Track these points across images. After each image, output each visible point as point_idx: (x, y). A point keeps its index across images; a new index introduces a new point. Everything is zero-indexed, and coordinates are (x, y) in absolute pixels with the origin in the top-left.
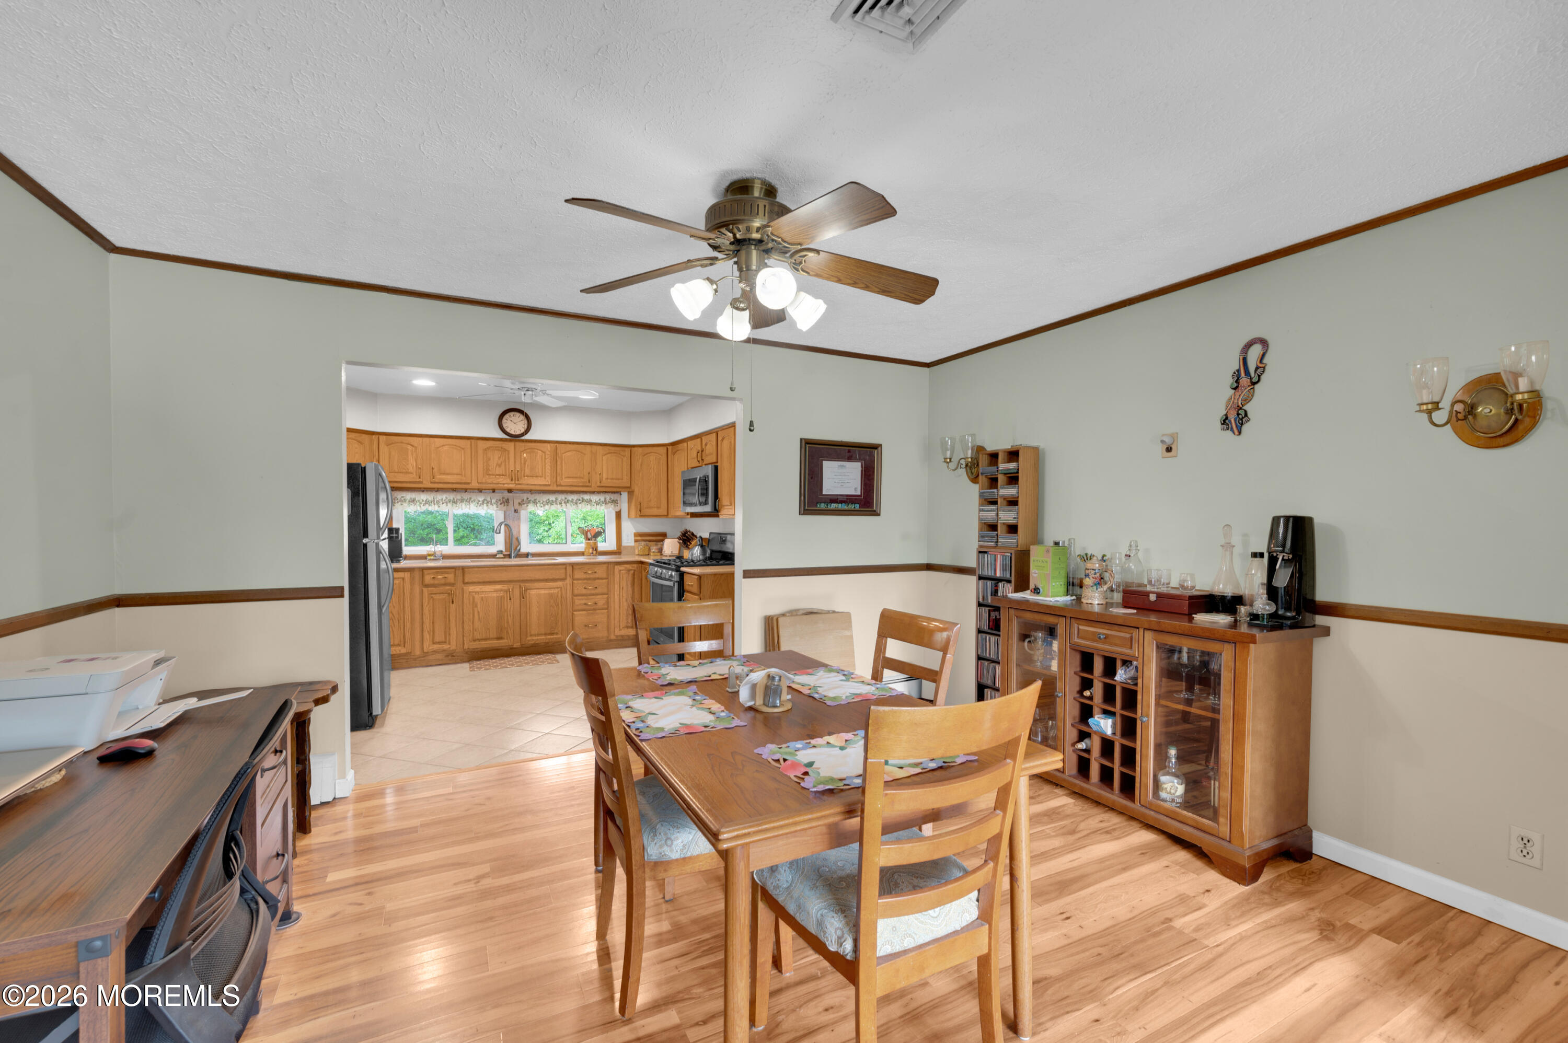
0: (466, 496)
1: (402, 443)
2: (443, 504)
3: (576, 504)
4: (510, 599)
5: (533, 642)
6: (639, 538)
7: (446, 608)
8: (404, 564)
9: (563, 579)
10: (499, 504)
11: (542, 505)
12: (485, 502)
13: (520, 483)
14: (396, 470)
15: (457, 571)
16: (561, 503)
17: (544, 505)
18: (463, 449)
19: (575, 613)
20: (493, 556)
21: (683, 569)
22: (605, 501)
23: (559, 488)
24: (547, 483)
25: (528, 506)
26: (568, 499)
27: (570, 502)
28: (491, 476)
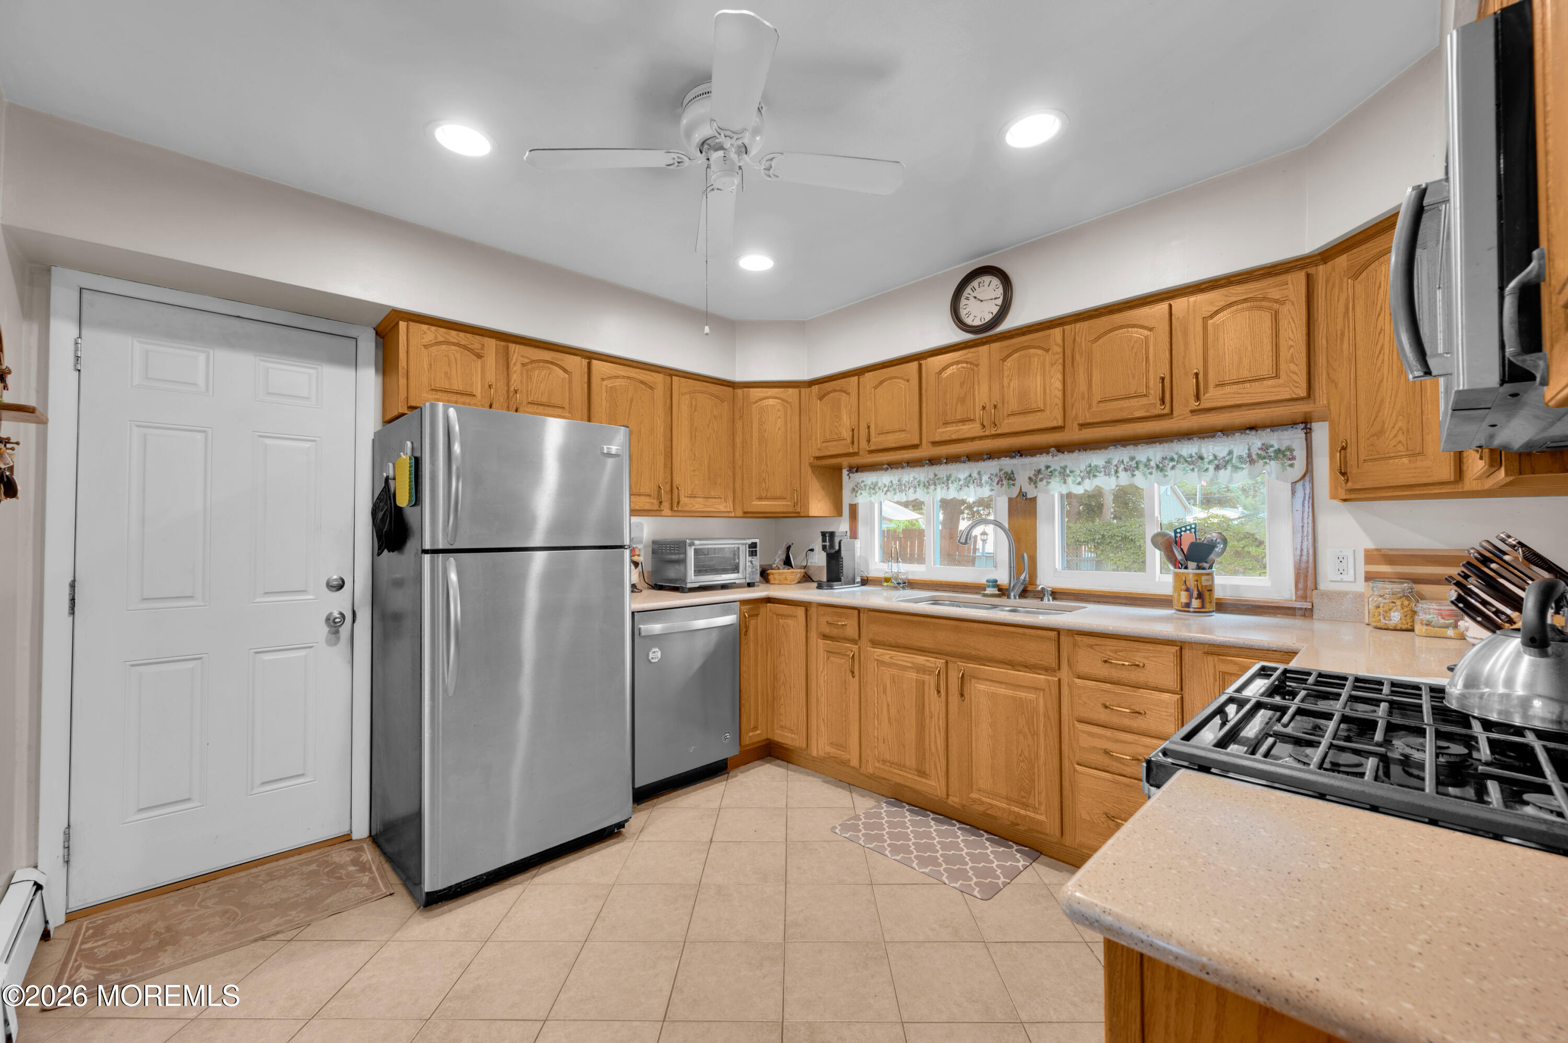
1: (835, 391)
4: (938, 691)
6: (1383, 568)
7: (845, 682)
8: (842, 594)
10: (995, 483)
17: (1083, 479)
18: (908, 381)
25: (1048, 483)
26: (1137, 459)
27: (1141, 467)
28: (950, 426)
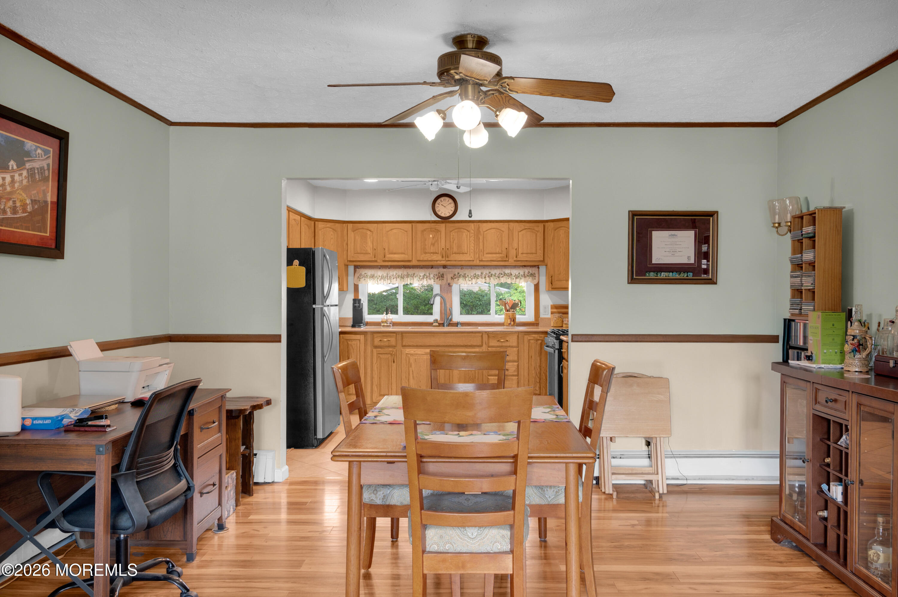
1: (363, 229)
2: (394, 278)
3: (499, 277)
6: (555, 310)
7: (389, 366)
8: (363, 328)
9: (479, 347)
10: (436, 279)
11: (470, 279)
12: (425, 277)
13: (449, 259)
14: (359, 251)
15: (398, 335)
16: (485, 277)
17: (472, 279)
18: (406, 231)
21: (563, 337)
22: (524, 275)
23: (482, 263)
24: (471, 259)
25: (458, 280)
27: (493, 276)
28: (427, 254)
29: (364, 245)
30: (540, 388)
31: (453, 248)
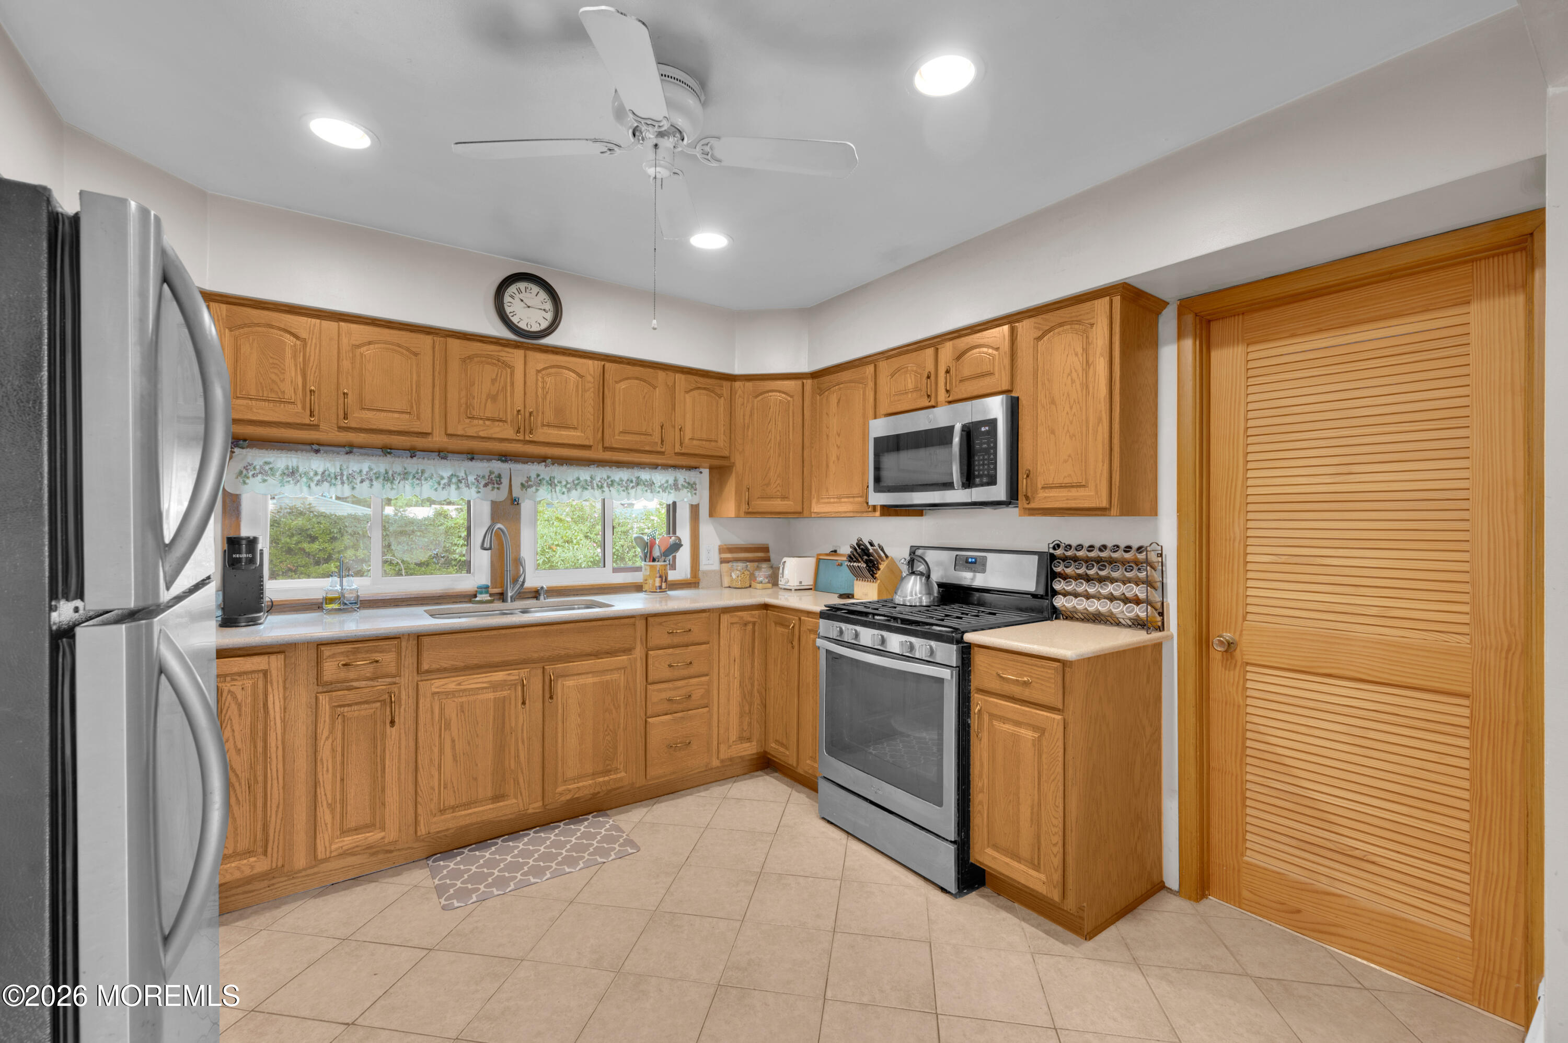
0: (413, 465)
1: (268, 325)
2: (362, 481)
3: (627, 488)
4: (524, 703)
5: (568, 797)
6: (728, 555)
7: (375, 738)
9: (628, 651)
10: (481, 486)
11: (564, 490)
12: (454, 480)
13: (535, 439)
14: (253, 392)
15: (404, 644)
16: (602, 487)
17: (569, 490)
18: (416, 354)
19: (649, 720)
20: (470, 597)
21: (969, 637)
22: (676, 484)
23: (608, 455)
24: (587, 443)
25: (537, 490)
26: (612, 478)
27: (616, 484)
28: (476, 422)
29: (273, 377)
30: (750, 724)
31: (543, 413)
